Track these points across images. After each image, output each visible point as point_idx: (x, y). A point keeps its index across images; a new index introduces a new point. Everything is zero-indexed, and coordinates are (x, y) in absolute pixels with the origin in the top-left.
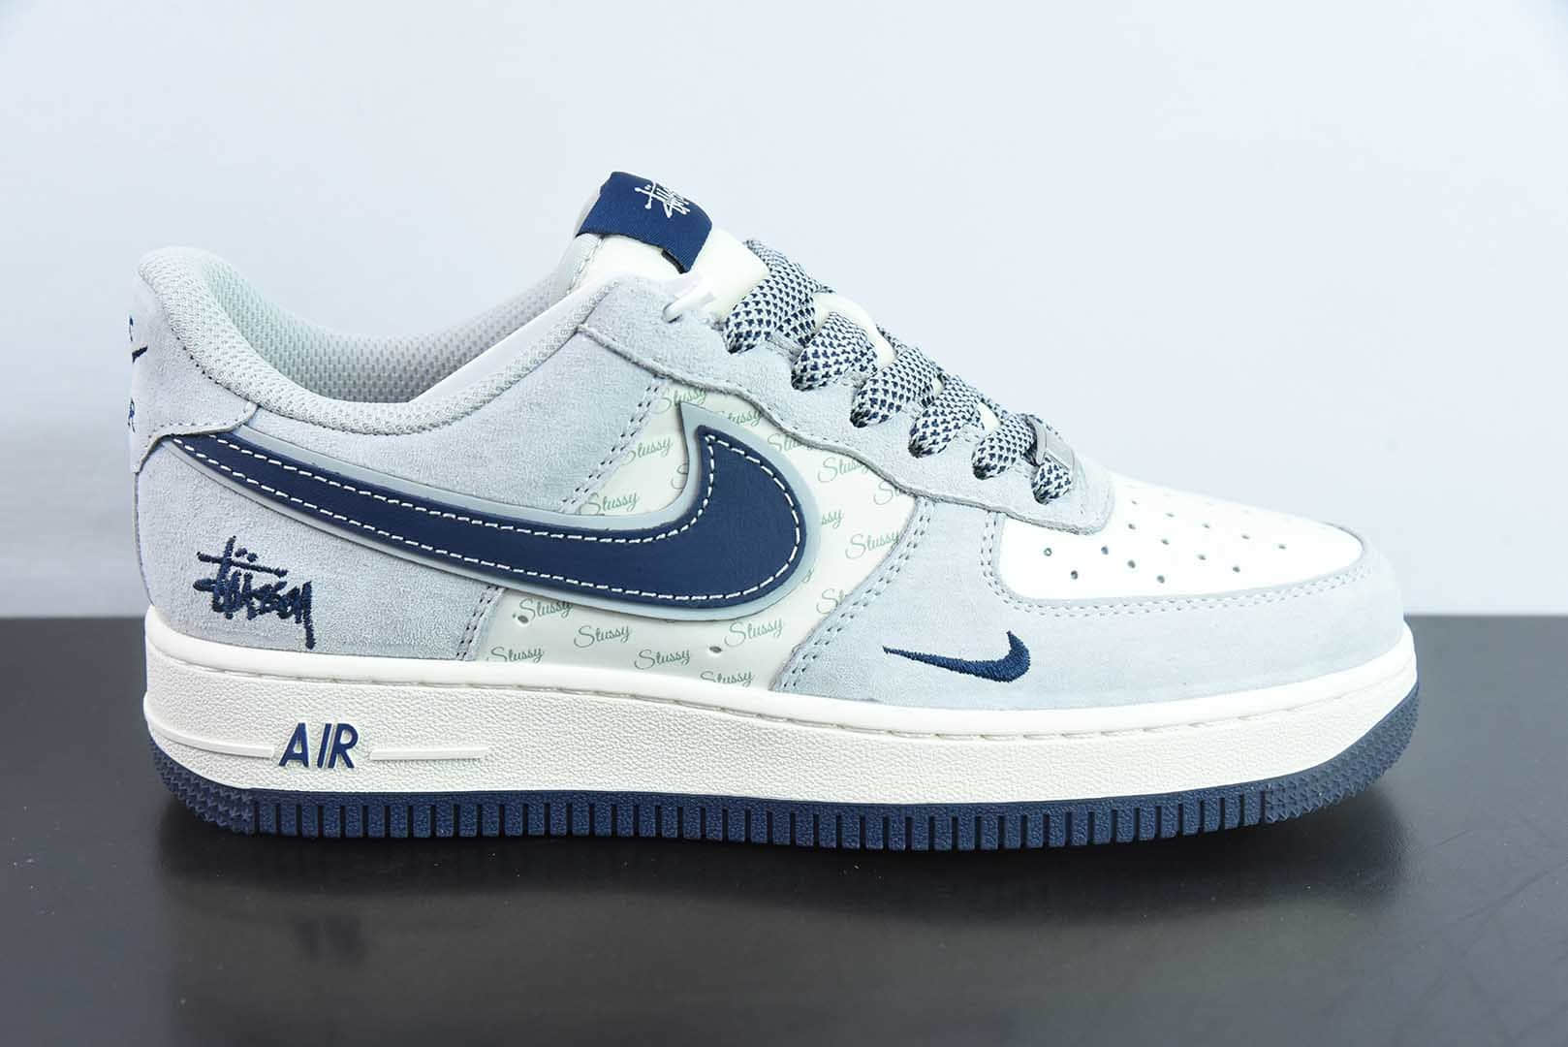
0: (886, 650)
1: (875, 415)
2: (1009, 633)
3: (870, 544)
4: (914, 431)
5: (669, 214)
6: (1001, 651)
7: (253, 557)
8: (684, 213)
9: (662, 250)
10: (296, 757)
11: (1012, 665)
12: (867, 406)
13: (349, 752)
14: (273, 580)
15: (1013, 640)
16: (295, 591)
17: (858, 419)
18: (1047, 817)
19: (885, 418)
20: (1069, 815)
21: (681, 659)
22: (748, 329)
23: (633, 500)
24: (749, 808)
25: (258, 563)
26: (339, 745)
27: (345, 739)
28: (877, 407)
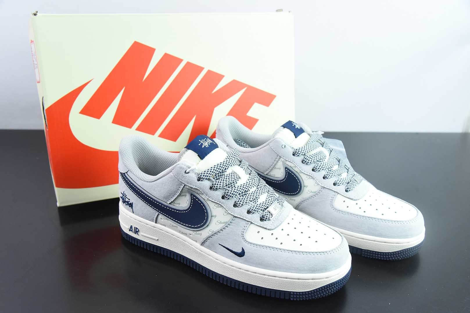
0: (219, 244)
1: (227, 198)
2: (242, 248)
3: (221, 223)
4: (236, 202)
5: (203, 147)
6: (239, 251)
7: (126, 195)
8: (207, 147)
9: (197, 155)
10: (131, 230)
11: (241, 254)
12: (226, 195)
13: (138, 233)
14: (128, 200)
15: (243, 250)
16: (131, 203)
17: (223, 197)
18: (243, 285)
19: (229, 198)
20: (247, 286)
21: (186, 234)
22: (206, 175)
23: (179, 204)
24: (197, 264)
25: (126, 197)
26: (137, 231)
27: (137, 230)
28: (227, 196)
